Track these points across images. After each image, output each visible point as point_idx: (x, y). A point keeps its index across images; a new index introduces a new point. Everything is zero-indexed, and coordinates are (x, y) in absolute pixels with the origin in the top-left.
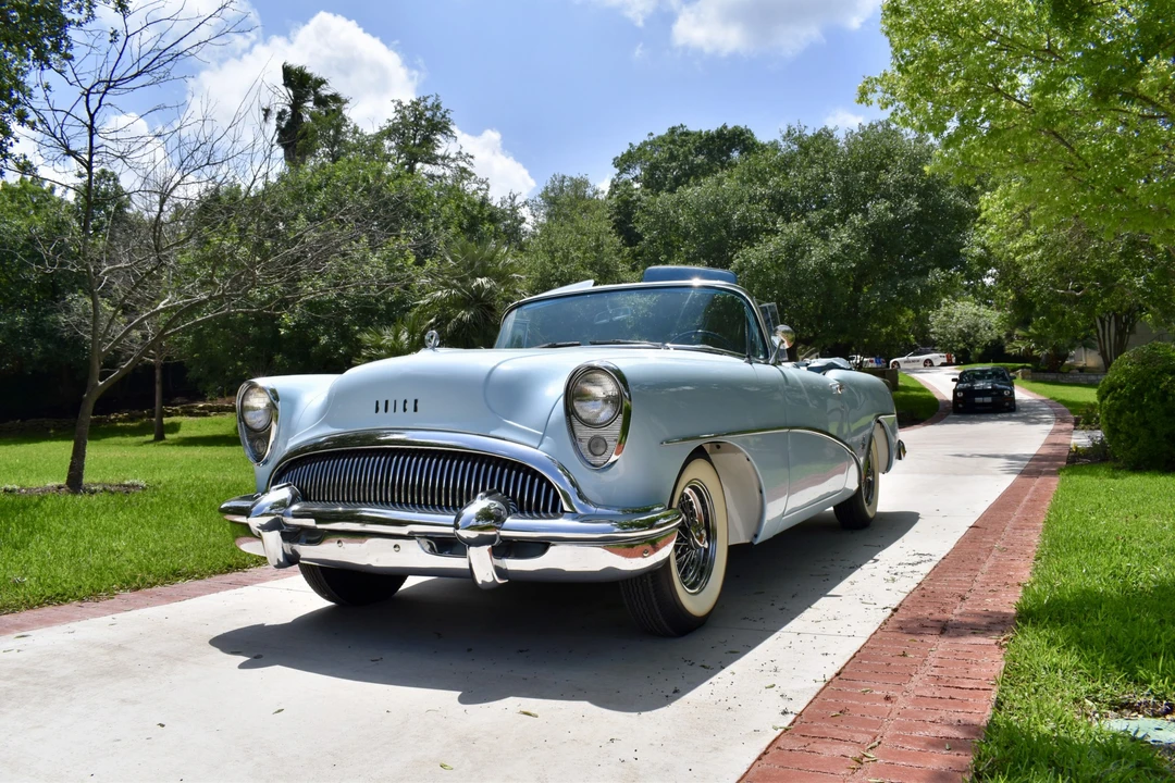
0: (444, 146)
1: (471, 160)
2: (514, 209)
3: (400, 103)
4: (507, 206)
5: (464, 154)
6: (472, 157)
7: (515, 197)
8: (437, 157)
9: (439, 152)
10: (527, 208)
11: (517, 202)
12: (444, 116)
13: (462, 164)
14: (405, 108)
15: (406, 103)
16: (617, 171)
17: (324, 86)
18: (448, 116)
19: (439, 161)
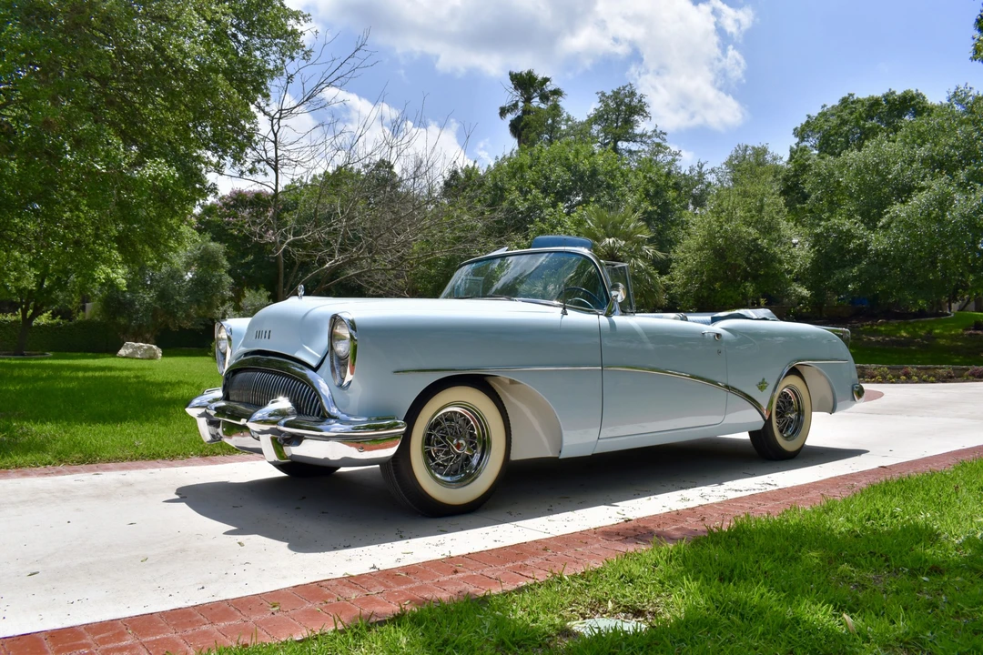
0: (642, 126)
1: (664, 136)
2: (701, 175)
3: (603, 94)
4: (695, 173)
5: (658, 131)
6: (665, 134)
7: (702, 165)
8: (637, 135)
9: (638, 130)
10: (713, 175)
11: (704, 169)
12: (640, 101)
13: (657, 140)
14: (608, 98)
15: (609, 93)
16: (797, 140)
17: (548, 83)
18: (643, 100)
19: (638, 139)
